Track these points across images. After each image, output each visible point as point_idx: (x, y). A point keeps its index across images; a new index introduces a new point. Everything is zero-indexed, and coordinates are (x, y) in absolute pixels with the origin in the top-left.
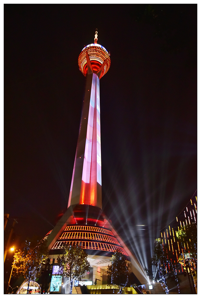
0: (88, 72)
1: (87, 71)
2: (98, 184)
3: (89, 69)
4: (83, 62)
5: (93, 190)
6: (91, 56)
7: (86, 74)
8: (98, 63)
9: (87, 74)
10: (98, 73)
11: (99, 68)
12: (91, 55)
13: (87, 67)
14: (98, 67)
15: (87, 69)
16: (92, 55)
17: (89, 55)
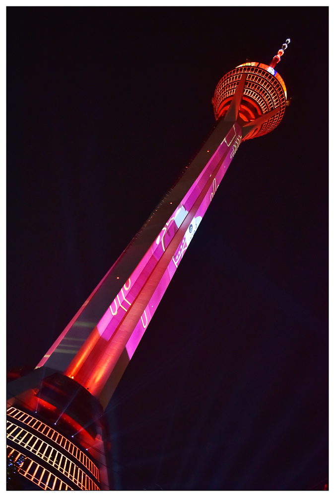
0: (227, 114)
1: (226, 111)
2: (124, 352)
3: (233, 110)
4: (226, 90)
5: (108, 361)
6: (249, 86)
7: (221, 116)
8: (255, 106)
9: (222, 118)
10: (246, 127)
11: (254, 118)
12: (250, 84)
13: (232, 103)
14: (253, 116)
15: (228, 107)
16: (253, 86)
17: (246, 84)
